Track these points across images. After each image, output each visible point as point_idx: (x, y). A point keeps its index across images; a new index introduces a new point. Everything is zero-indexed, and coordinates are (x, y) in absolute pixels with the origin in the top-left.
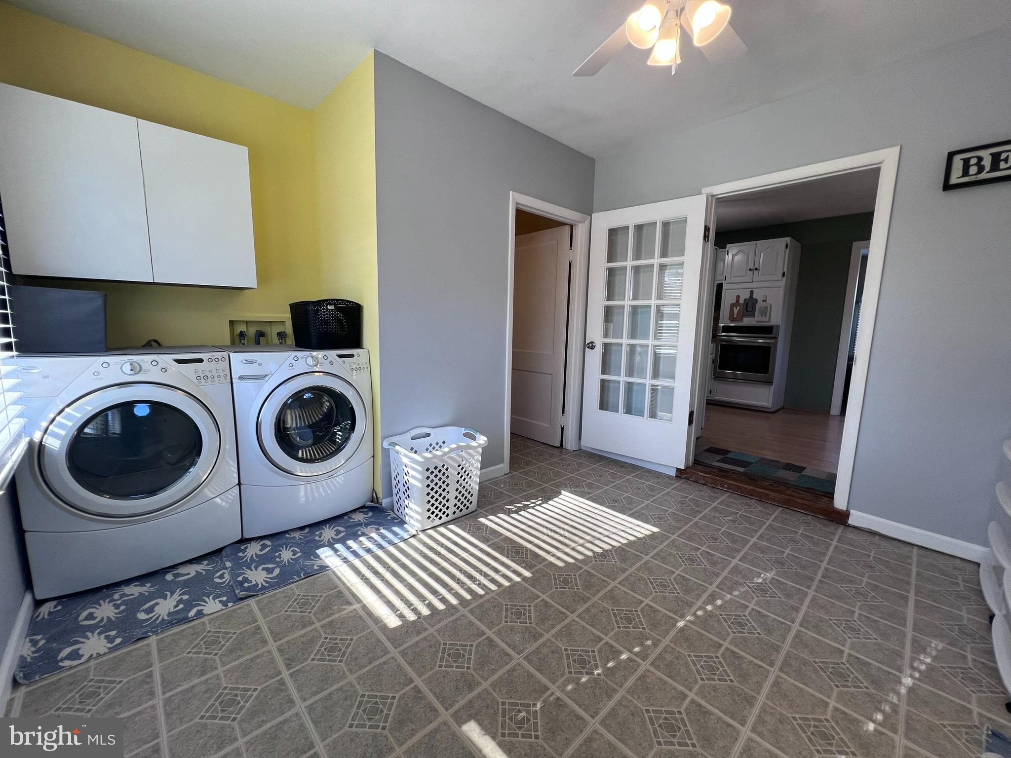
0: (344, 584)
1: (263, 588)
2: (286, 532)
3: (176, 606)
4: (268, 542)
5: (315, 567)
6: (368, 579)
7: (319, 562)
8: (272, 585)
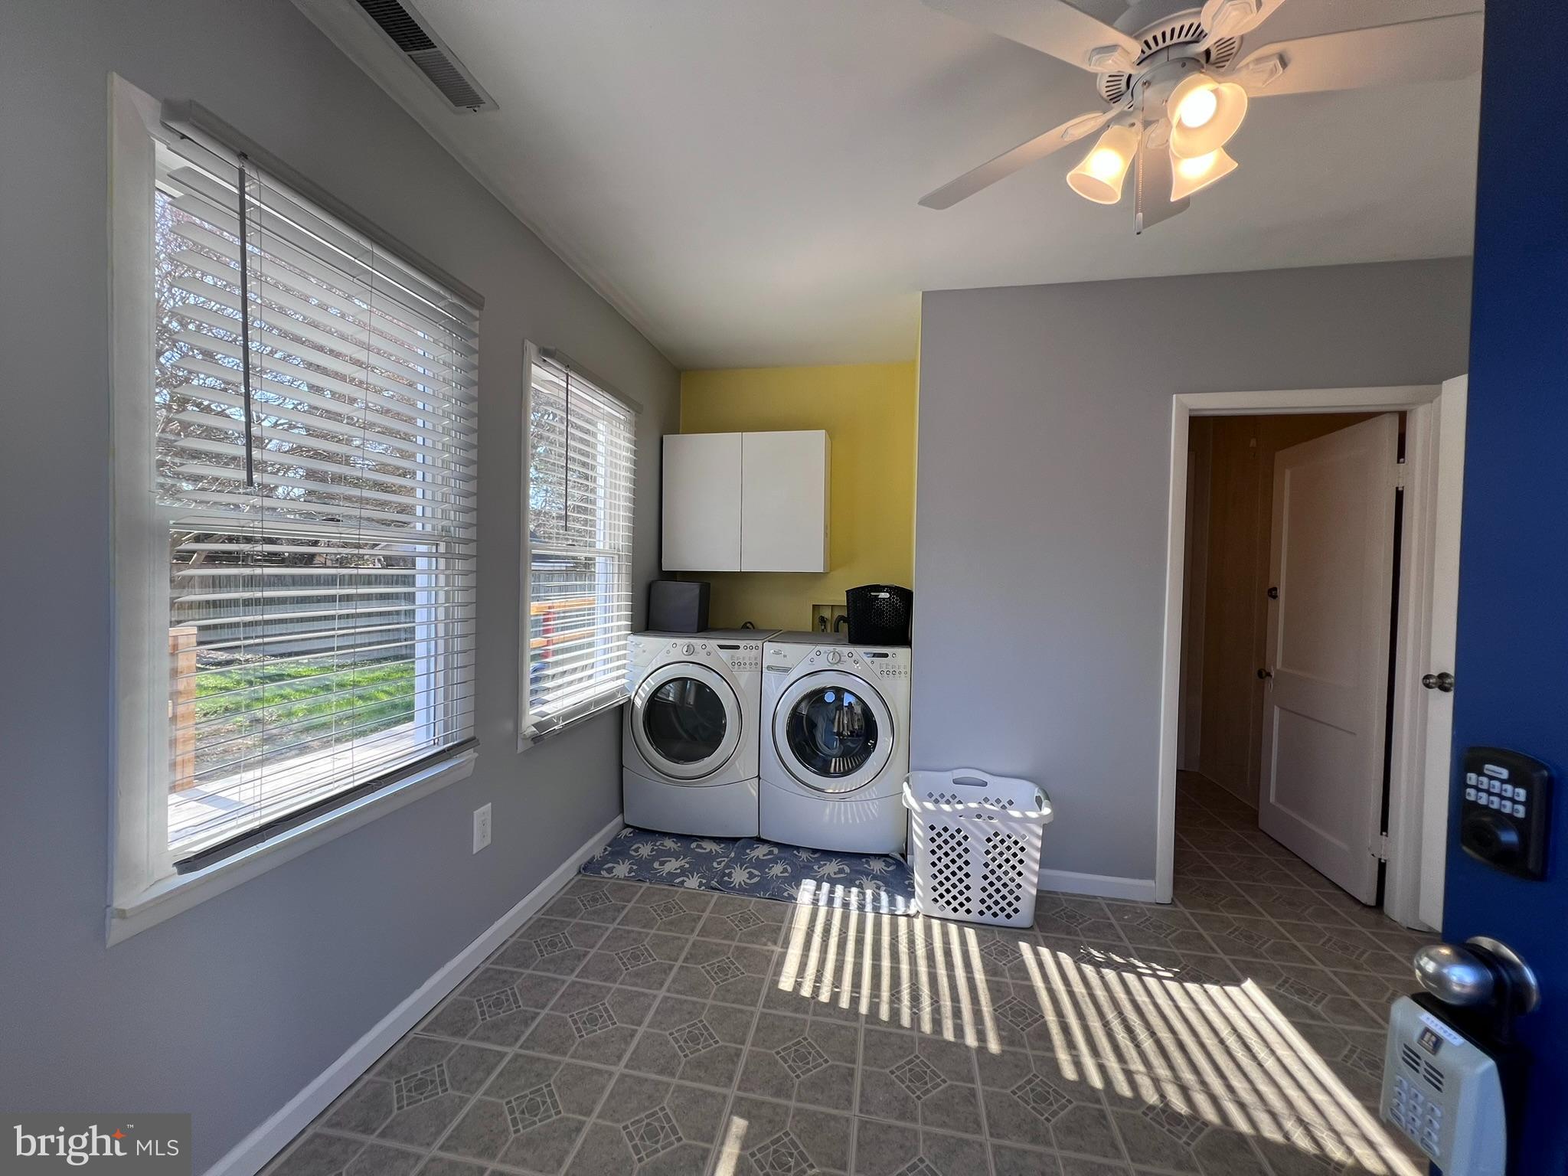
0: (791, 922)
1: (733, 888)
2: (798, 848)
3: (676, 869)
4: (776, 851)
5: (786, 894)
6: (813, 931)
7: (792, 891)
8: (742, 890)
